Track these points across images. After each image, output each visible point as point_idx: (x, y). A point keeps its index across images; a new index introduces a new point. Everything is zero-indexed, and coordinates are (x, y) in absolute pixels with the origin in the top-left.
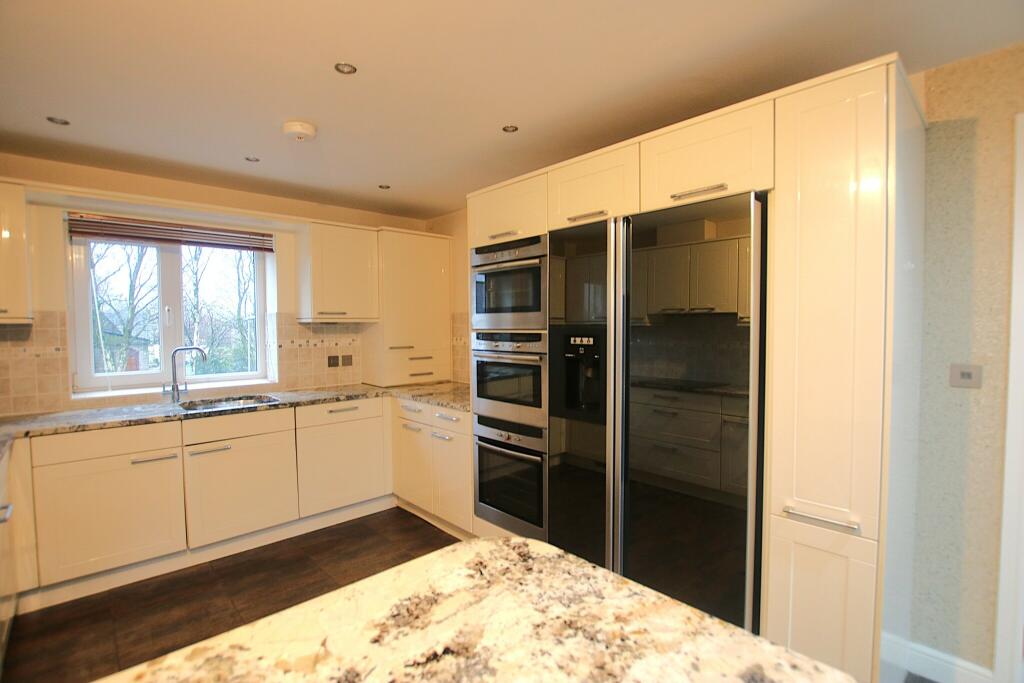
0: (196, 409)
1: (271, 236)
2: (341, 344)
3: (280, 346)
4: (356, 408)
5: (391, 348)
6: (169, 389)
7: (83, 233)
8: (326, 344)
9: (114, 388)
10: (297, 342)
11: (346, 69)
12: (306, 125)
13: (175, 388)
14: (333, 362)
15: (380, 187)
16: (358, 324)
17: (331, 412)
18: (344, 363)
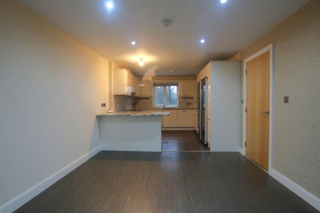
2: (189, 101)
4: (187, 111)
7: (155, 86)
8: (186, 101)
9: (158, 106)
10: (181, 100)
13: (164, 106)
16: (192, 97)
17: (183, 111)
18: (189, 104)
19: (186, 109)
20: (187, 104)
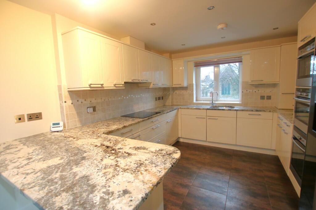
0: (215, 108)
1: (241, 57)
2: (267, 92)
3: (243, 92)
4: (260, 115)
5: (282, 94)
6: (211, 102)
7: (199, 66)
8: (260, 91)
9: (203, 101)
10: (249, 91)
11: (211, 8)
12: (222, 25)
13: (212, 102)
14: (269, 98)
15: (274, 29)
16: (275, 84)
17: (249, 114)
18: (267, 99)
19: (257, 111)
20: (262, 98)
